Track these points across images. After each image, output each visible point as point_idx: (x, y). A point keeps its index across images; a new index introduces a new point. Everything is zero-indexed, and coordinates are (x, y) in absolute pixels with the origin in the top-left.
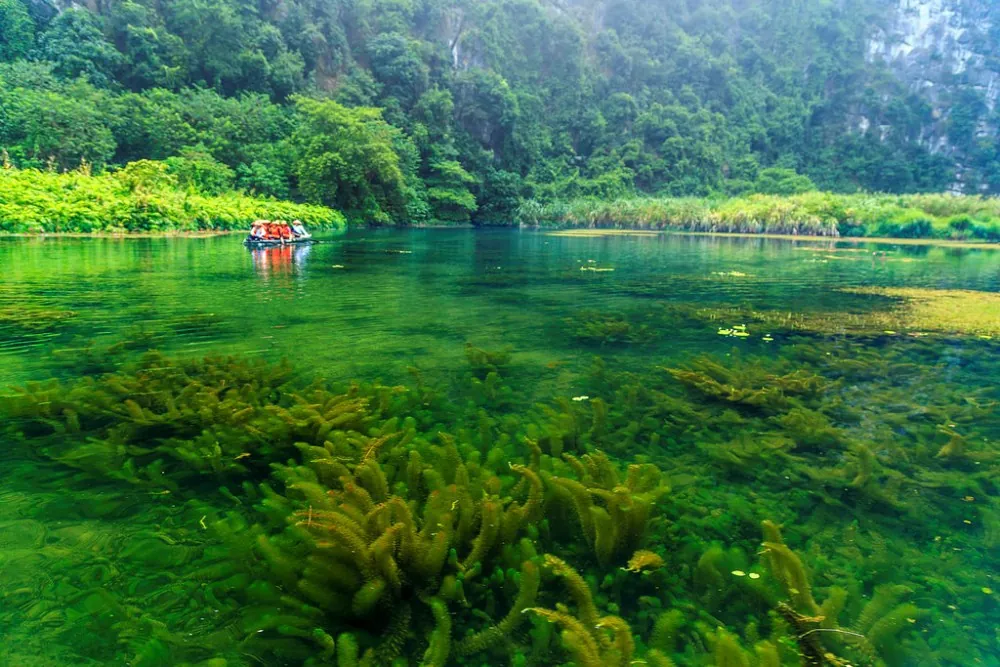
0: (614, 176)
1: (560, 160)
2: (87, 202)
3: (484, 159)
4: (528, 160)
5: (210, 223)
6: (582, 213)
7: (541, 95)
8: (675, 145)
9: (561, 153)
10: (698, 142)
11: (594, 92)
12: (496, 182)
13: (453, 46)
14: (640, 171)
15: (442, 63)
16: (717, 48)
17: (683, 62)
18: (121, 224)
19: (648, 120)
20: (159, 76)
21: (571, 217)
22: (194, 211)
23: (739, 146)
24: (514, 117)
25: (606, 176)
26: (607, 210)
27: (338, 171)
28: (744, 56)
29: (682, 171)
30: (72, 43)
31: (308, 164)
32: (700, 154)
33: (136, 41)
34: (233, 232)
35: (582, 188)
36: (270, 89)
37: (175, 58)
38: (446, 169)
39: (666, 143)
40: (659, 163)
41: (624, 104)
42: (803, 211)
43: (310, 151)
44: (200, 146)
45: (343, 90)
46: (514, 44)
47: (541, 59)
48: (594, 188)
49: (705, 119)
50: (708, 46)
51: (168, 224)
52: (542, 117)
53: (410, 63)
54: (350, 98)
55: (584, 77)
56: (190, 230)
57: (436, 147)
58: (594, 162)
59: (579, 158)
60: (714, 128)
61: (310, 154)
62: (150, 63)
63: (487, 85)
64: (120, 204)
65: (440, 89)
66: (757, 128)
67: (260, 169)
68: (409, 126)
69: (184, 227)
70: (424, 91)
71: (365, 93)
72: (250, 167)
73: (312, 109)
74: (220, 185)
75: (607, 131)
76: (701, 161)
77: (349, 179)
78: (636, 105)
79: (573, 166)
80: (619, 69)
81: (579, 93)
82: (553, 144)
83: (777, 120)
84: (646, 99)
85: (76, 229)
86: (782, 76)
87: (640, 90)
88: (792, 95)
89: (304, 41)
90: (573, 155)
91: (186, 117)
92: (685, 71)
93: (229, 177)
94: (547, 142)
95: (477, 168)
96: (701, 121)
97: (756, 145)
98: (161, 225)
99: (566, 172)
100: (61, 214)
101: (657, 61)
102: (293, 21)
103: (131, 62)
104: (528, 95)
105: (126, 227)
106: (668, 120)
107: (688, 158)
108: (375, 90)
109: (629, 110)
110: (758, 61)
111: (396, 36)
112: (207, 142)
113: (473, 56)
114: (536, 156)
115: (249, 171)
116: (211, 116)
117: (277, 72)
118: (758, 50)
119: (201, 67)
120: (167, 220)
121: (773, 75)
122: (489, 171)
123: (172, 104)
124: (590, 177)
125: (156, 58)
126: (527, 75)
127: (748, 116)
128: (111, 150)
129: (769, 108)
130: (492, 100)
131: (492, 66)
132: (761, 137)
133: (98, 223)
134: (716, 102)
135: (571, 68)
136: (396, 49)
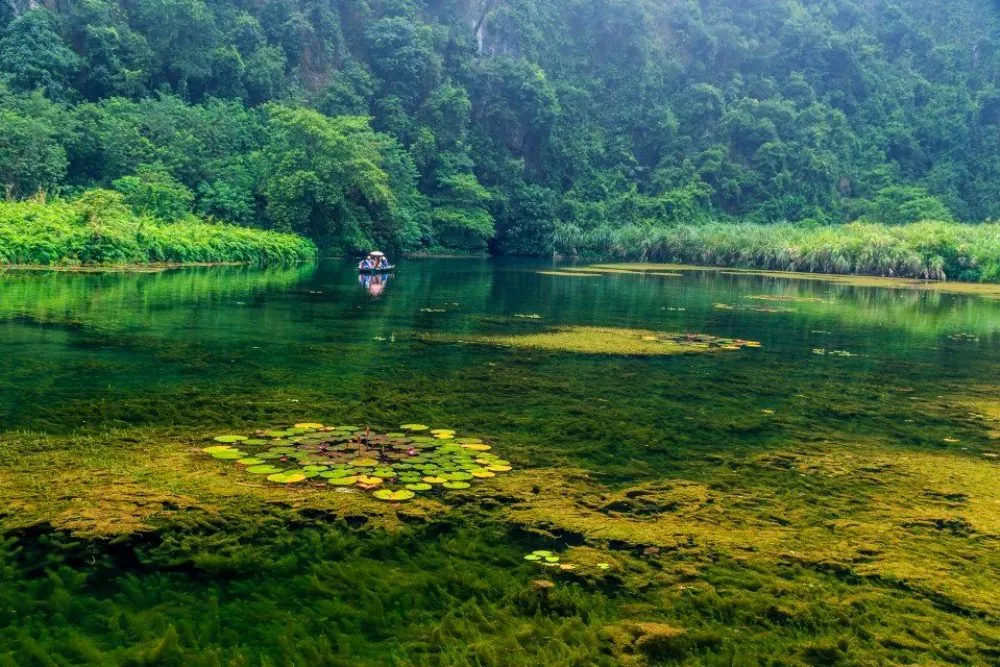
0: (684, 194)
1: (615, 172)
2: (46, 234)
3: (511, 170)
4: (571, 171)
5: (161, 254)
6: (632, 241)
7: (592, 89)
8: (772, 153)
9: (618, 162)
10: (806, 149)
11: (665, 82)
12: (525, 199)
13: (477, 29)
14: (724, 186)
15: (462, 49)
16: (846, 20)
17: (792, 41)
18: (75, 256)
19: (734, 120)
20: (118, 81)
21: (618, 247)
22: (147, 242)
23: (870, 153)
24: (552, 116)
25: (673, 193)
26: (663, 239)
27: (313, 192)
28: (886, 30)
29: (780, 187)
30: (29, 52)
31: (279, 183)
32: (807, 164)
33: (96, 42)
34: (186, 264)
35: (641, 208)
36: (244, 90)
37: (137, 60)
38: (457, 184)
39: (759, 150)
40: (749, 175)
41: (705, 97)
42: (904, 246)
43: (281, 168)
44: (158, 164)
45: (332, 90)
46: (557, 23)
47: (593, 41)
48: (657, 208)
49: (818, 117)
50: (830, 18)
51: (120, 256)
52: (592, 114)
53: (417, 54)
54: (338, 99)
55: (650, 64)
56: (141, 261)
57: (445, 157)
58: (659, 174)
59: (640, 169)
60: (830, 129)
61: (282, 171)
62: (109, 66)
63: (517, 78)
64: (76, 235)
65: (454, 84)
66: (898, 128)
67: (224, 189)
68: (412, 130)
69: (136, 259)
70: (435, 86)
71: (359, 92)
72: (212, 187)
73: (286, 120)
74: (176, 209)
75: (681, 133)
76: (809, 175)
77: (324, 202)
78: (722, 100)
79: (631, 179)
80: (700, 52)
81: (643, 85)
82: (607, 149)
83: (930, 116)
84: (738, 91)
85: (36, 260)
86: (939, 57)
87: (730, 78)
88: (954, 82)
89: (287, 33)
90: (632, 164)
91: (145, 130)
92: (795, 52)
93: (187, 200)
94: (599, 147)
95: (502, 181)
96: (811, 120)
97: (896, 151)
98: (113, 257)
99: (622, 186)
100: (23, 246)
101: (755, 42)
102: (276, 8)
103: (87, 65)
104: (573, 88)
105: (80, 258)
106: (765, 119)
107: (790, 170)
108: (372, 87)
109: (710, 106)
110: (906, 36)
111: (401, 21)
112: (166, 159)
113: (502, 41)
114: (582, 165)
115: (211, 192)
116: (173, 128)
117: (252, 71)
118: (908, 21)
119: (166, 68)
120: (119, 252)
121: (929, 54)
122: (517, 186)
123: (132, 116)
124: (653, 195)
125: (116, 61)
126: (573, 62)
127: (888, 112)
128: (63, 170)
129: (920, 100)
130: (523, 96)
131: (527, 53)
132: (906, 141)
133: (55, 255)
134: (840, 93)
135: (633, 52)
136: (400, 38)
